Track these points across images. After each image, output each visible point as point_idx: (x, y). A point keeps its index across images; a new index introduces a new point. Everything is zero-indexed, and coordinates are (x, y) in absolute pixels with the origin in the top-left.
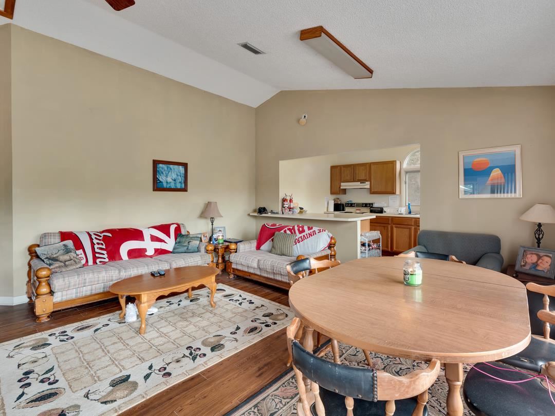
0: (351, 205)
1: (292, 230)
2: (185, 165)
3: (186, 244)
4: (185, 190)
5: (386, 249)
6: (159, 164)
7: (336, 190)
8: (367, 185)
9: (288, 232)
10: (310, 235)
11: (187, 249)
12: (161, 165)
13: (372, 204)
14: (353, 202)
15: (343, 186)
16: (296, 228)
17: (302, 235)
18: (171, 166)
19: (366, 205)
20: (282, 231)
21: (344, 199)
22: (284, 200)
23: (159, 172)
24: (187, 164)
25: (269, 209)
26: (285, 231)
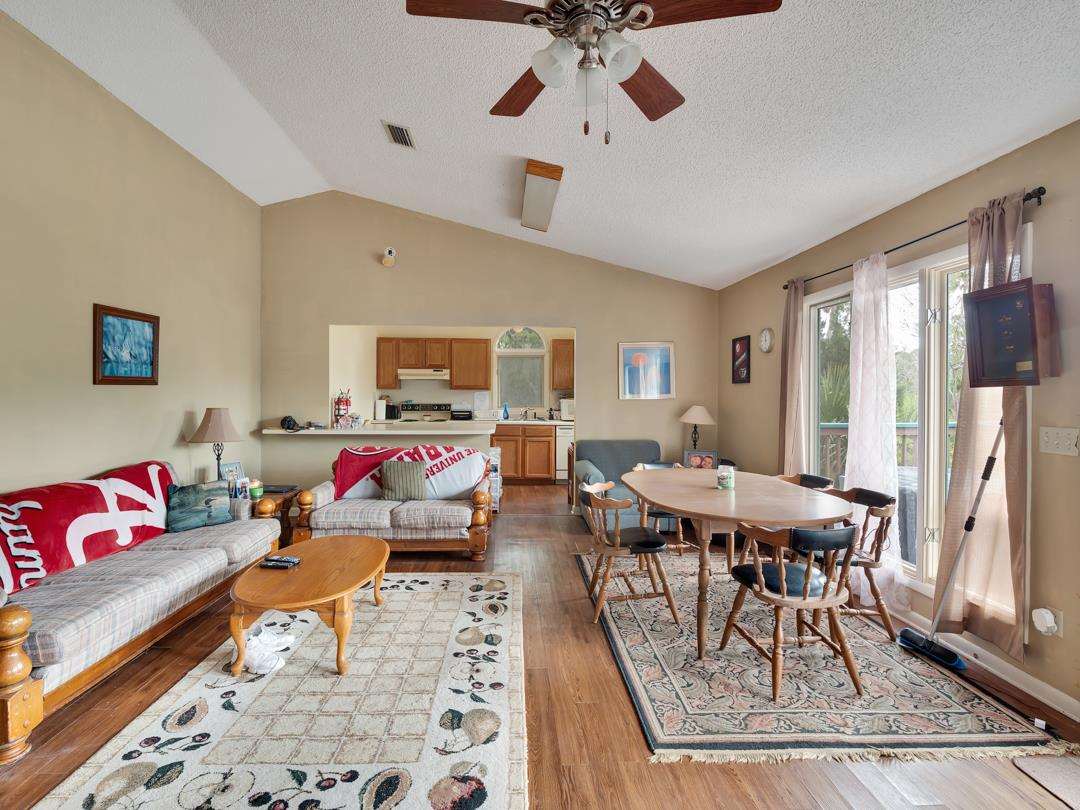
0: (412, 408)
1: (415, 455)
2: (154, 321)
3: (202, 506)
4: (152, 381)
5: (511, 473)
6: (107, 315)
7: (386, 380)
8: (445, 375)
9: (407, 459)
10: (453, 460)
11: (209, 516)
12: (110, 319)
13: (450, 405)
14: (414, 402)
15: (402, 375)
16: (423, 452)
17: (437, 461)
18: (130, 322)
19: (439, 408)
20: (394, 459)
21: (399, 397)
22: (339, 402)
23: (107, 336)
24: (157, 318)
25: (301, 420)
26: (401, 459)
